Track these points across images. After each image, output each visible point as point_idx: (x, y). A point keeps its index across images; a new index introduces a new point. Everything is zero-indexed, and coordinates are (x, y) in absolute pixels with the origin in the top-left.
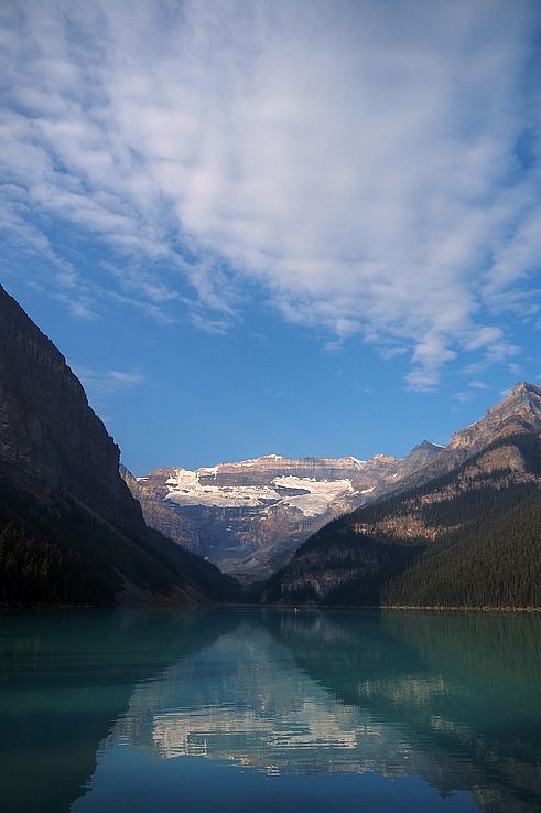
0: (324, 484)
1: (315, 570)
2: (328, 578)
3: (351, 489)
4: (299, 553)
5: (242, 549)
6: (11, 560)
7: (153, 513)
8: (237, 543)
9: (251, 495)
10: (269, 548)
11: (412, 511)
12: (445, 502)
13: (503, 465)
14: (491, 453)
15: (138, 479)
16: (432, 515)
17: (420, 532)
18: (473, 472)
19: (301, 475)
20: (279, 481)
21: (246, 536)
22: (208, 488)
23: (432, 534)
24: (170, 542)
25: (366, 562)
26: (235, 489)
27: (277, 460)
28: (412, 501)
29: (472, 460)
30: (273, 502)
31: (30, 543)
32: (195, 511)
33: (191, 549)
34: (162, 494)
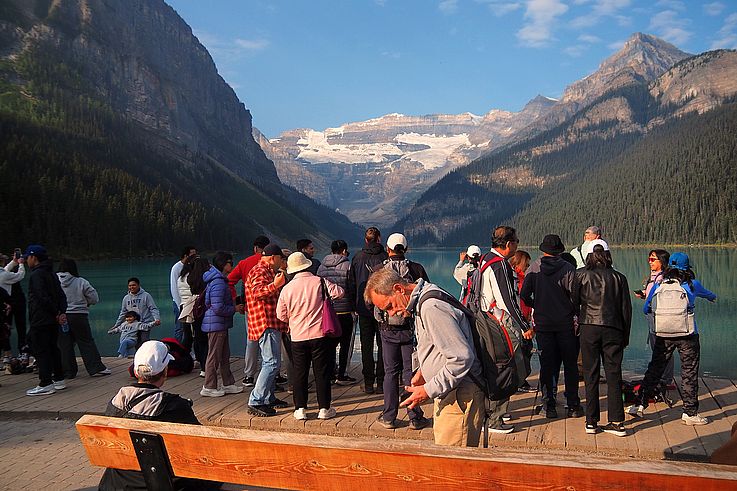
0: (443, 139)
1: (433, 217)
2: (446, 223)
3: (468, 143)
4: (420, 202)
5: (370, 200)
6: (161, 218)
7: (287, 173)
8: (364, 195)
9: (376, 152)
10: (394, 199)
11: (523, 162)
12: (554, 153)
13: (612, 116)
14: (600, 105)
15: (271, 141)
16: (541, 166)
17: (529, 181)
18: (582, 124)
19: (421, 131)
20: (400, 138)
21: (372, 188)
22: (335, 146)
23: (541, 182)
24: (304, 197)
25: (480, 208)
26: (361, 146)
27: (399, 118)
28: (524, 153)
29: (582, 113)
30: (396, 157)
31: (177, 203)
32: (324, 169)
33: (323, 202)
34: (293, 155)
